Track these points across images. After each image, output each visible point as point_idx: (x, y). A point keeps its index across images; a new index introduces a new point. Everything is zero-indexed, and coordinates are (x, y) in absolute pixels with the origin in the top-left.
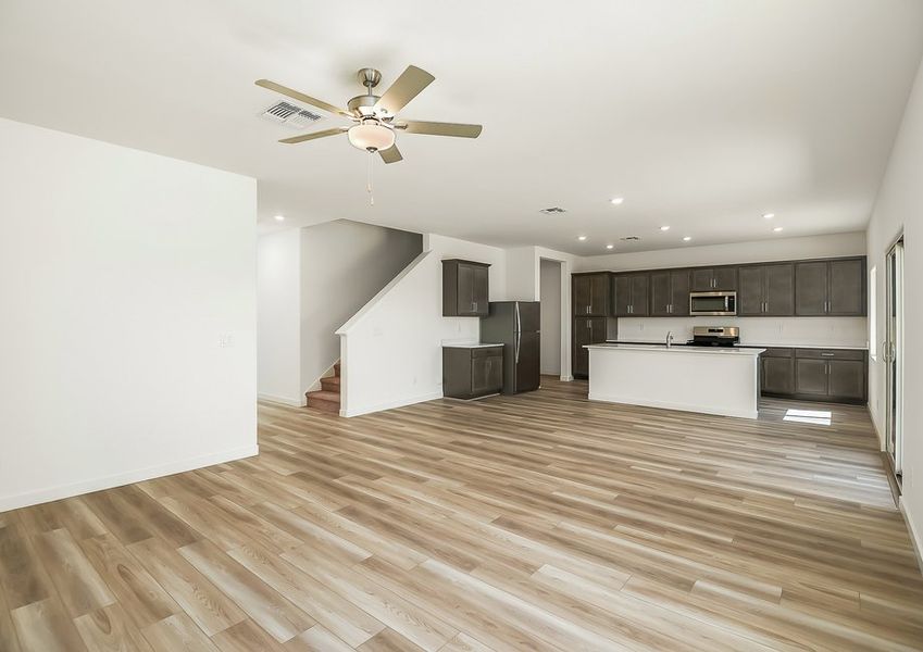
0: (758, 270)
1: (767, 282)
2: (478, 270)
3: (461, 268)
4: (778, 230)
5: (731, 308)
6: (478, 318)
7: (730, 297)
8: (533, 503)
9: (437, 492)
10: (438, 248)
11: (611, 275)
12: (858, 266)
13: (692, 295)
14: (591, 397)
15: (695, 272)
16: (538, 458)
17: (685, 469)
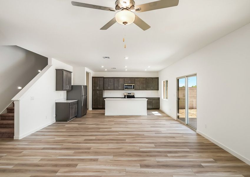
0: (139, 79)
1: (141, 82)
2: (68, 73)
3: (64, 73)
4: (146, 70)
5: (133, 88)
6: (66, 91)
7: (133, 85)
8: (140, 155)
9: (106, 163)
10: (55, 64)
11: (104, 78)
12: (157, 79)
13: (125, 84)
14: (106, 115)
15: (125, 79)
16: (119, 139)
17: (156, 132)
